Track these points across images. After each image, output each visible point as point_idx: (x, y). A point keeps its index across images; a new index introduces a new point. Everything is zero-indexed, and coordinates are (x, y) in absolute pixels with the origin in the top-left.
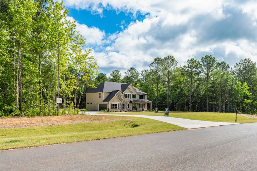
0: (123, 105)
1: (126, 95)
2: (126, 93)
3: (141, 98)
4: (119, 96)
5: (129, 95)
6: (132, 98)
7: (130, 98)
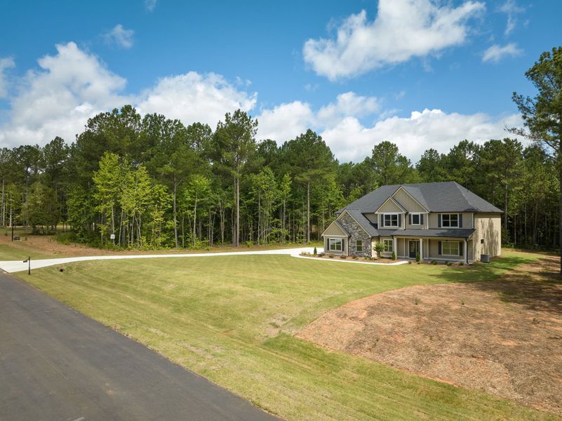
0: (359, 243)
1: (388, 217)
2: (385, 214)
3: (446, 224)
4: (347, 222)
5: (395, 217)
6: (410, 223)
7: (400, 226)
